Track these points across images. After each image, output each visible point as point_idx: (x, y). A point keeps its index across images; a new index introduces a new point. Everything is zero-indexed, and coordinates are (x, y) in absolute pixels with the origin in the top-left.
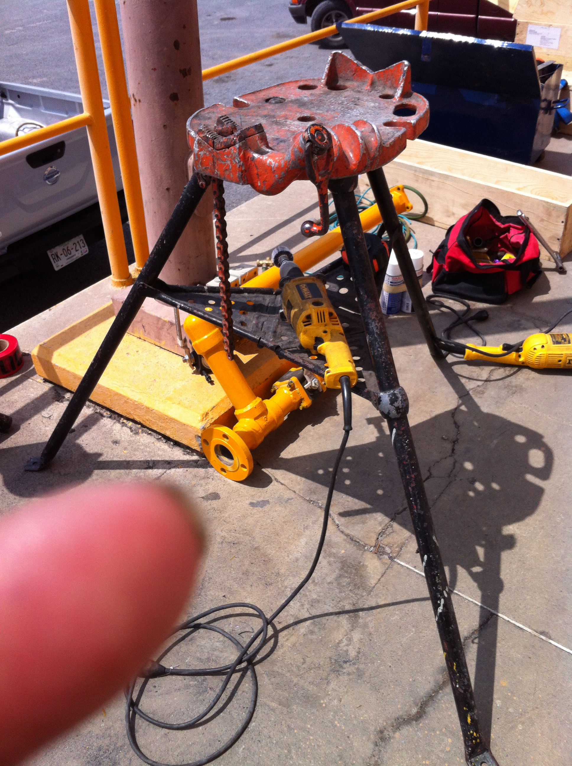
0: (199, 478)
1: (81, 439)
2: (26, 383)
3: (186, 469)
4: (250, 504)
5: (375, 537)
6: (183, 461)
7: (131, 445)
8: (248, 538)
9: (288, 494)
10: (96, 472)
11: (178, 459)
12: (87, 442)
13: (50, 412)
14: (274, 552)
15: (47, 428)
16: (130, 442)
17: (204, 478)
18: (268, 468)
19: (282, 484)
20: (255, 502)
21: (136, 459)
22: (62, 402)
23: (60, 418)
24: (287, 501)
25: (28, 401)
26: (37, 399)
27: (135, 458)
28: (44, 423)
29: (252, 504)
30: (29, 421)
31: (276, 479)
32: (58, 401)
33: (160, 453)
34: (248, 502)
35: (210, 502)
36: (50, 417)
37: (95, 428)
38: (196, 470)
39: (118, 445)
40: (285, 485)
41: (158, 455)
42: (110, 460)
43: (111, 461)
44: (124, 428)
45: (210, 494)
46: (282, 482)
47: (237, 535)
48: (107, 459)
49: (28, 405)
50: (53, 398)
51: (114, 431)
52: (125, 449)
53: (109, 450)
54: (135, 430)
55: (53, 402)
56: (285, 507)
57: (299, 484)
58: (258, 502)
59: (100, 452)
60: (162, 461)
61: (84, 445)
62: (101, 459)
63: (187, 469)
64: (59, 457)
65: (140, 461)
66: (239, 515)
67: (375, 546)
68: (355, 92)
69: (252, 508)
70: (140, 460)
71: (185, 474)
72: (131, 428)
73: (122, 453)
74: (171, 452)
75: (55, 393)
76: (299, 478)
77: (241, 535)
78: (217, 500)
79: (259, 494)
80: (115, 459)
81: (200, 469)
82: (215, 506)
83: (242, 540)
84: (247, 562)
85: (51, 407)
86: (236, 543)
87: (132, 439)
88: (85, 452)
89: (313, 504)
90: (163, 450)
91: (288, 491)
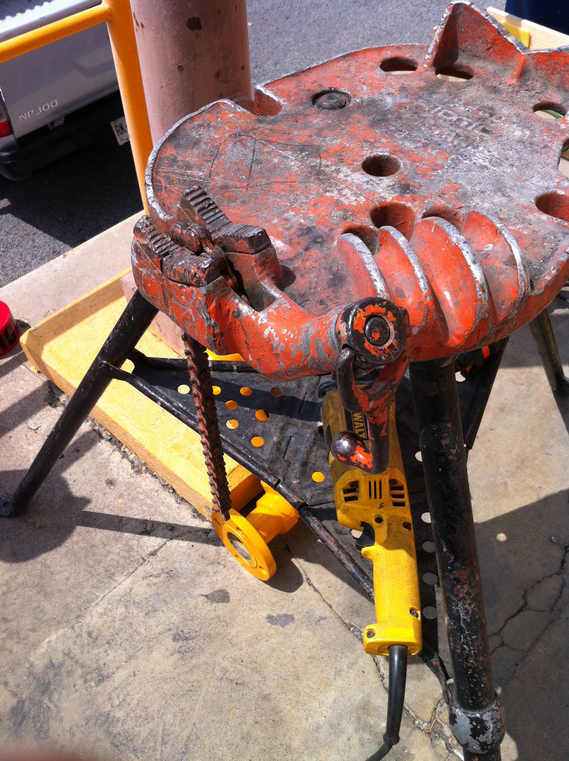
0: (206, 562)
1: (68, 471)
2: (16, 371)
3: (192, 543)
4: (267, 618)
5: (433, 706)
6: (191, 527)
7: (129, 491)
8: (257, 677)
9: (321, 610)
10: (79, 529)
11: (185, 524)
12: (75, 477)
13: (38, 422)
14: (289, 708)
15: (31, 448)
16: (129, 486)
17: (212, 563)
18: (300, 558)
19: (316, 590)
20: (274, 615)
21: (131, 516)
22: (55, 407)
23: (49, 433)
24: (319, 621)
25: (15, 400)
26: (26, 398)
27: (130, 514)
28: (28, 439)
29: (270, 619)
30: (10, 434)
31: (308, 579)
32: (50, 404)
33: (163, 509)
34: (265, 613)
35: (215, 604)
36: (37, 429)
37: (88, 455)
38: (205, 546)
39: (112, 487)
40: (318, 592)
41: (161, 514)
42: (99, 511)
43: (100, 514)
44: (125, 461)
45: (217, 592)
46: (316, 586)
47: (243, 668)
48: (96, 510)
49: (14, 406)
50: (46, 400)
51: (112, 464)
52: (121, 496)
53: (101, 495)
54: (138, 466)
55: (45, 406)
56: (314, 632)
57: (339, 594)
58: (279, 616)
59: (88, 496)
60: (164, 523)
61: (70, 482)
62: (89, 508)
63: (194, 543)
64: (38, 496)
65: (136, 520)
66: (250, 635)
67: (430, 722)
68: (487, 88)
69: (269, 624)
70: (136, 517)
71: (188, 551)
72: (132, 462)
73: (116, 503)
74: (178, 511)
75: (49, 392)
76: (340, 582)
77: (249, 671)
78: (225, 604)
79: (282, 603)
80: (106, 512)
81: (211, 546)
82: (220, 613)
83: (248, 679)
84: (250, 720)
85: (41, 413)
86: (240, 684)
87: (132, 480)
88: (70, 493)
89: (353, 632)
90: (169, 507)
91: (322, 604)
